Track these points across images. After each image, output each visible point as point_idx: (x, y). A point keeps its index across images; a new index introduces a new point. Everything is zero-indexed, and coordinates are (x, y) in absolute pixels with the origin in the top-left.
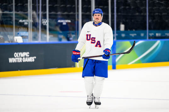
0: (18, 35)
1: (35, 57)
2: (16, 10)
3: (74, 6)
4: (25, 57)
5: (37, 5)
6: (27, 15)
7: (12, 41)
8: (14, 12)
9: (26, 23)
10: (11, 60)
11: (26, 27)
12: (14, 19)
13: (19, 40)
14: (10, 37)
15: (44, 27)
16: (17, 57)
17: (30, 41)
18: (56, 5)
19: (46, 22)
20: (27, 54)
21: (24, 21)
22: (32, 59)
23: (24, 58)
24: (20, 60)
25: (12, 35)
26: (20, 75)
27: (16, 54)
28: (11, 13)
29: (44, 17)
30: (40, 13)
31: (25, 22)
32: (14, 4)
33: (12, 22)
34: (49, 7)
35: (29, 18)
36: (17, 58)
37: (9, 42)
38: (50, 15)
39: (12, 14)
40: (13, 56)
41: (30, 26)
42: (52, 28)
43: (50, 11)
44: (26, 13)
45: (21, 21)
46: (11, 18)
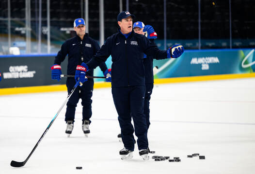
0: (14, 45)
1: (34, 72)
2: (12, 16)
3: (78, 11)
4: (23, 72)
5: (36, 10)
6: (24, 22)
7: (8, 52)
8: (9, 19)
9: (23, 32)
10: (6, 76)
11: (23, 36)
12: (9, 27)
13: (15, 51)
14: (4, 48)
15: (44, 37)
16: (13, 72)
17: (28, 53)
18: (58, 10)
19: (47, 30)
20: (24, 68)
21: (21, 29)
22: (30, 74)
23: (21, 73)
24: (16, 76)
25: (7, 45)
27: (12, 68)
28: (6, 19)
29: (44, 24)
30: (40, 19)
31: (23, 30)
32: (9, 9)
33: (8, 30)
34: (51, 13)
35: (27, 25)
36: (13, 74)
37: (4, 53)
38: (51, 22)
39: (7, 21)
40: (8, 71)
41: (28, 36)
42: (54, 37)
43: (51, 18)
44: (23, 20)
45: (17, 29)
46: (6, 26)
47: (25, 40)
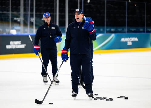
0: (13, 28)
1: (25, 45)
2: (12, 11)
3: (53, 8)
4: (18, 44)
5: (27, 7)
6: (20, 14)
7: (9, 32)
8: (10, 13)
9: (19, 21)
10: (8, 47)
11: (19, 23)
12: (10, 17)
13: (14, 32)
14: (7, 30)
15: (32, 24)
16: (12, 45)
17: (21, 33)
18: (40, 8)
19: (33, 20)
20: (19, 42)
21: (17, 19)
22: (23, 46)
23: (17, 46)
24: (14, 47)
25: (9, 28)
26: (14, 58)
27: (11, 43)
28: (8, 13)
29: (32, 16)
30: (29, 13)
31: (18, 20)
32: (10, 7)
33: (9, 19)
34: (36, 9)
35: (21, 17)
36: (12, 46)
37: (7, 33)
38: (36, 15)
40: (9, 44)
41: (22, 23)
42: (38, 24)
43: (36, 12)
44: (19, 13)
45: (15, 19)
46: (8, 17)
47: (20, 25)
